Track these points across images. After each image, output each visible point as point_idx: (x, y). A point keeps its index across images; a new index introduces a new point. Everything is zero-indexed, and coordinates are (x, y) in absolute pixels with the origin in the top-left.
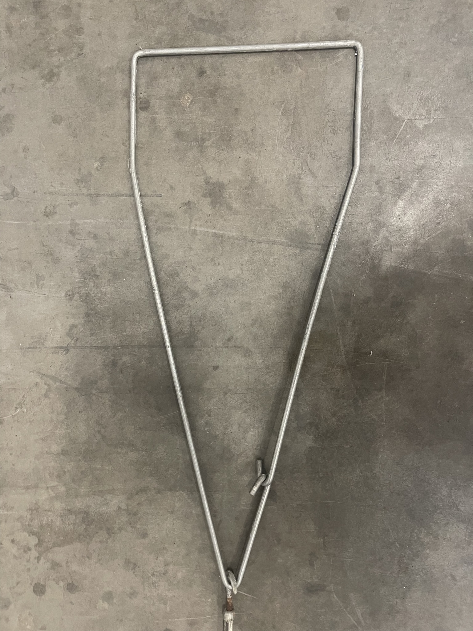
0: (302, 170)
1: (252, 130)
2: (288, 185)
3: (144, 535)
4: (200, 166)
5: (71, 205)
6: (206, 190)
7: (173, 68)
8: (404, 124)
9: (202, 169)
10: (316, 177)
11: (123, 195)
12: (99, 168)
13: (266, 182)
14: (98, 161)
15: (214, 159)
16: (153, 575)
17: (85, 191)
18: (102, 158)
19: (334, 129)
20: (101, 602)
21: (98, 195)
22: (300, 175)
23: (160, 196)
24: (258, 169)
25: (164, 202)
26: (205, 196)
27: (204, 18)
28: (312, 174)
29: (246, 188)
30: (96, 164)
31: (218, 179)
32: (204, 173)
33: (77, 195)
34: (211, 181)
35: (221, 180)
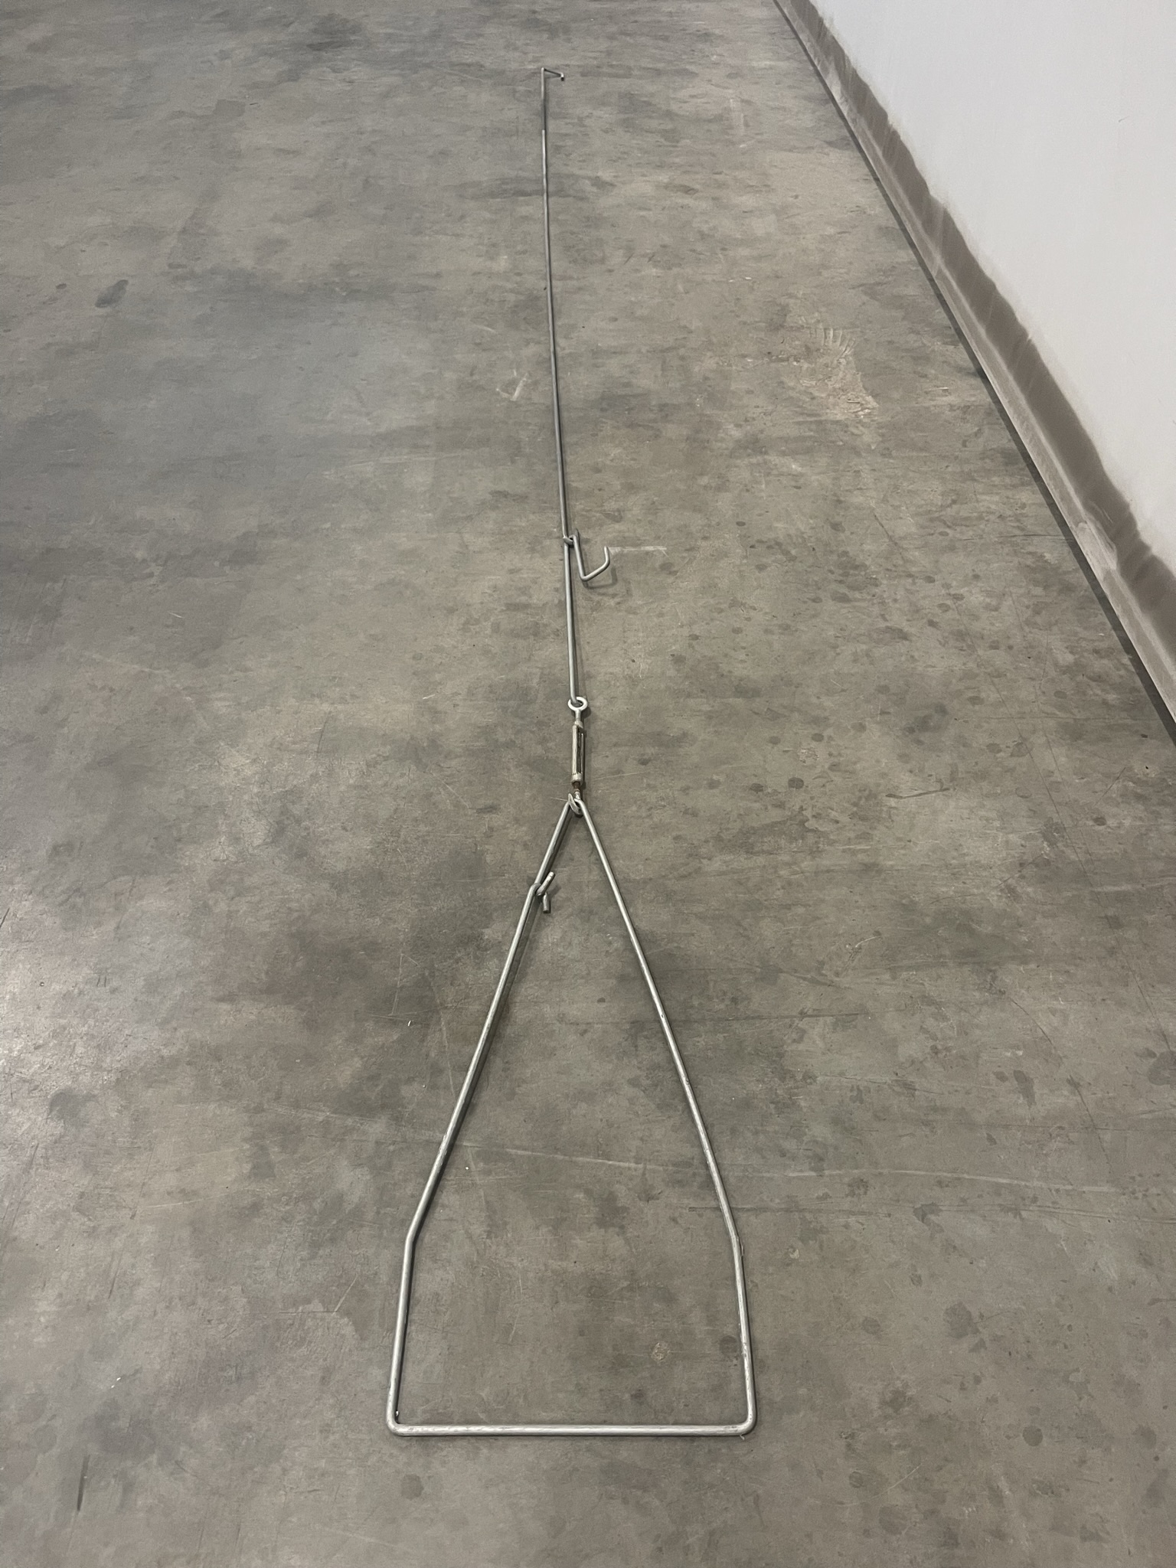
0: (485, 1243)
1: (557, 1302)
2: (506, 1223)
3: (677, 838)
4: (634, 1250)
5: (826, 1196)
6: (624, 1218)
7: (685, 1405)
8: (339, 1305)
9: (631, 1248)
10: (467, 1232)
11: (748, 1210)
12: (791, 1250)
13: (537, 1228)
14: (794, 1260)
15: (613, 1261)
16: (664, 806)
17: (808, 1216)
18: (788, 1265)
19: (438, 1301)
20: (722, 780)
21: (788, 1210)
22: (488, 1237)
23: (692, 1209)
24: (548, 1245)
25: (686, 1201)
26: (625, 1209)
27: (639, 1493)
28: (470, 1237)
29: (565, 1219)
30: (796, 1255)
31: (606, 1232)
32: (627, 1241)
33: (820, 1211)
34: (617, 1229)
35: (603, 1230)
